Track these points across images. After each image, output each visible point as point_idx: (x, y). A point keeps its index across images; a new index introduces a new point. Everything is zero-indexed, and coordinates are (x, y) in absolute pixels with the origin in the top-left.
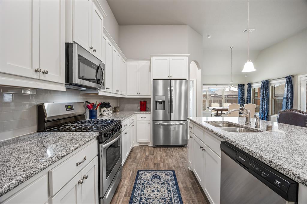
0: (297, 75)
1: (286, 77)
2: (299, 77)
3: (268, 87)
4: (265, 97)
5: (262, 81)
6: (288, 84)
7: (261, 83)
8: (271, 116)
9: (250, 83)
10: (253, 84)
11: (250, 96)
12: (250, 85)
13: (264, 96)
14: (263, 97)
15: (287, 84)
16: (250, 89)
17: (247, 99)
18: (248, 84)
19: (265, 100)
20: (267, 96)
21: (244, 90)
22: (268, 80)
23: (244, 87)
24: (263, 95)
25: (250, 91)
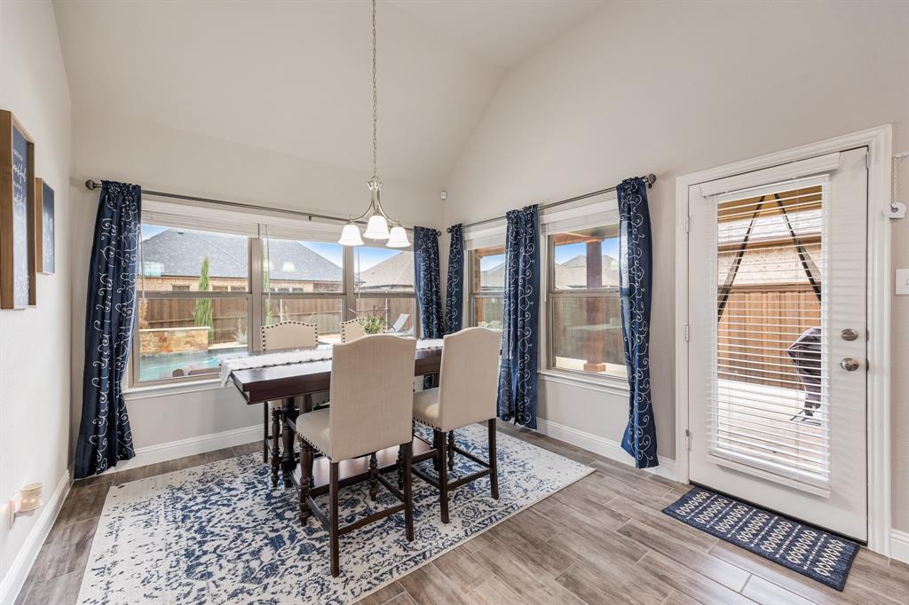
0: (667, 175)
1: (620, 188)
2: (681, 183)
3: (534, 240)
4: (524, 286)
5: (508, 214)
6: (629, 219)
7: (506, 220)
8: (547, 378)
9: (460, 225)
10: (472, 228)
11: (460, 285)
12: (457, 232)
13: (520, 281)
14: (516, 289)
15: (625, 223)
16: (460, 252)
17: (450, 295)
18: (451, 230)
19: (523, 302)
20: (531, 282)
21: (437, 253)
22: (535, 206)
23: (435, 242)
24: (517, 281)
25: (460, 262)
